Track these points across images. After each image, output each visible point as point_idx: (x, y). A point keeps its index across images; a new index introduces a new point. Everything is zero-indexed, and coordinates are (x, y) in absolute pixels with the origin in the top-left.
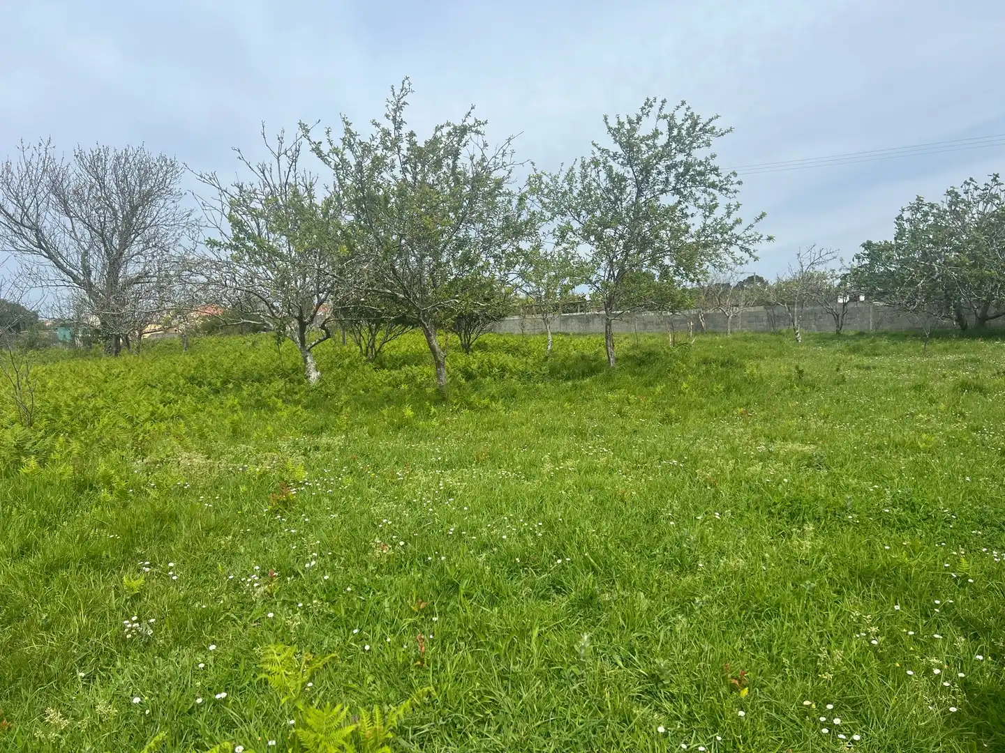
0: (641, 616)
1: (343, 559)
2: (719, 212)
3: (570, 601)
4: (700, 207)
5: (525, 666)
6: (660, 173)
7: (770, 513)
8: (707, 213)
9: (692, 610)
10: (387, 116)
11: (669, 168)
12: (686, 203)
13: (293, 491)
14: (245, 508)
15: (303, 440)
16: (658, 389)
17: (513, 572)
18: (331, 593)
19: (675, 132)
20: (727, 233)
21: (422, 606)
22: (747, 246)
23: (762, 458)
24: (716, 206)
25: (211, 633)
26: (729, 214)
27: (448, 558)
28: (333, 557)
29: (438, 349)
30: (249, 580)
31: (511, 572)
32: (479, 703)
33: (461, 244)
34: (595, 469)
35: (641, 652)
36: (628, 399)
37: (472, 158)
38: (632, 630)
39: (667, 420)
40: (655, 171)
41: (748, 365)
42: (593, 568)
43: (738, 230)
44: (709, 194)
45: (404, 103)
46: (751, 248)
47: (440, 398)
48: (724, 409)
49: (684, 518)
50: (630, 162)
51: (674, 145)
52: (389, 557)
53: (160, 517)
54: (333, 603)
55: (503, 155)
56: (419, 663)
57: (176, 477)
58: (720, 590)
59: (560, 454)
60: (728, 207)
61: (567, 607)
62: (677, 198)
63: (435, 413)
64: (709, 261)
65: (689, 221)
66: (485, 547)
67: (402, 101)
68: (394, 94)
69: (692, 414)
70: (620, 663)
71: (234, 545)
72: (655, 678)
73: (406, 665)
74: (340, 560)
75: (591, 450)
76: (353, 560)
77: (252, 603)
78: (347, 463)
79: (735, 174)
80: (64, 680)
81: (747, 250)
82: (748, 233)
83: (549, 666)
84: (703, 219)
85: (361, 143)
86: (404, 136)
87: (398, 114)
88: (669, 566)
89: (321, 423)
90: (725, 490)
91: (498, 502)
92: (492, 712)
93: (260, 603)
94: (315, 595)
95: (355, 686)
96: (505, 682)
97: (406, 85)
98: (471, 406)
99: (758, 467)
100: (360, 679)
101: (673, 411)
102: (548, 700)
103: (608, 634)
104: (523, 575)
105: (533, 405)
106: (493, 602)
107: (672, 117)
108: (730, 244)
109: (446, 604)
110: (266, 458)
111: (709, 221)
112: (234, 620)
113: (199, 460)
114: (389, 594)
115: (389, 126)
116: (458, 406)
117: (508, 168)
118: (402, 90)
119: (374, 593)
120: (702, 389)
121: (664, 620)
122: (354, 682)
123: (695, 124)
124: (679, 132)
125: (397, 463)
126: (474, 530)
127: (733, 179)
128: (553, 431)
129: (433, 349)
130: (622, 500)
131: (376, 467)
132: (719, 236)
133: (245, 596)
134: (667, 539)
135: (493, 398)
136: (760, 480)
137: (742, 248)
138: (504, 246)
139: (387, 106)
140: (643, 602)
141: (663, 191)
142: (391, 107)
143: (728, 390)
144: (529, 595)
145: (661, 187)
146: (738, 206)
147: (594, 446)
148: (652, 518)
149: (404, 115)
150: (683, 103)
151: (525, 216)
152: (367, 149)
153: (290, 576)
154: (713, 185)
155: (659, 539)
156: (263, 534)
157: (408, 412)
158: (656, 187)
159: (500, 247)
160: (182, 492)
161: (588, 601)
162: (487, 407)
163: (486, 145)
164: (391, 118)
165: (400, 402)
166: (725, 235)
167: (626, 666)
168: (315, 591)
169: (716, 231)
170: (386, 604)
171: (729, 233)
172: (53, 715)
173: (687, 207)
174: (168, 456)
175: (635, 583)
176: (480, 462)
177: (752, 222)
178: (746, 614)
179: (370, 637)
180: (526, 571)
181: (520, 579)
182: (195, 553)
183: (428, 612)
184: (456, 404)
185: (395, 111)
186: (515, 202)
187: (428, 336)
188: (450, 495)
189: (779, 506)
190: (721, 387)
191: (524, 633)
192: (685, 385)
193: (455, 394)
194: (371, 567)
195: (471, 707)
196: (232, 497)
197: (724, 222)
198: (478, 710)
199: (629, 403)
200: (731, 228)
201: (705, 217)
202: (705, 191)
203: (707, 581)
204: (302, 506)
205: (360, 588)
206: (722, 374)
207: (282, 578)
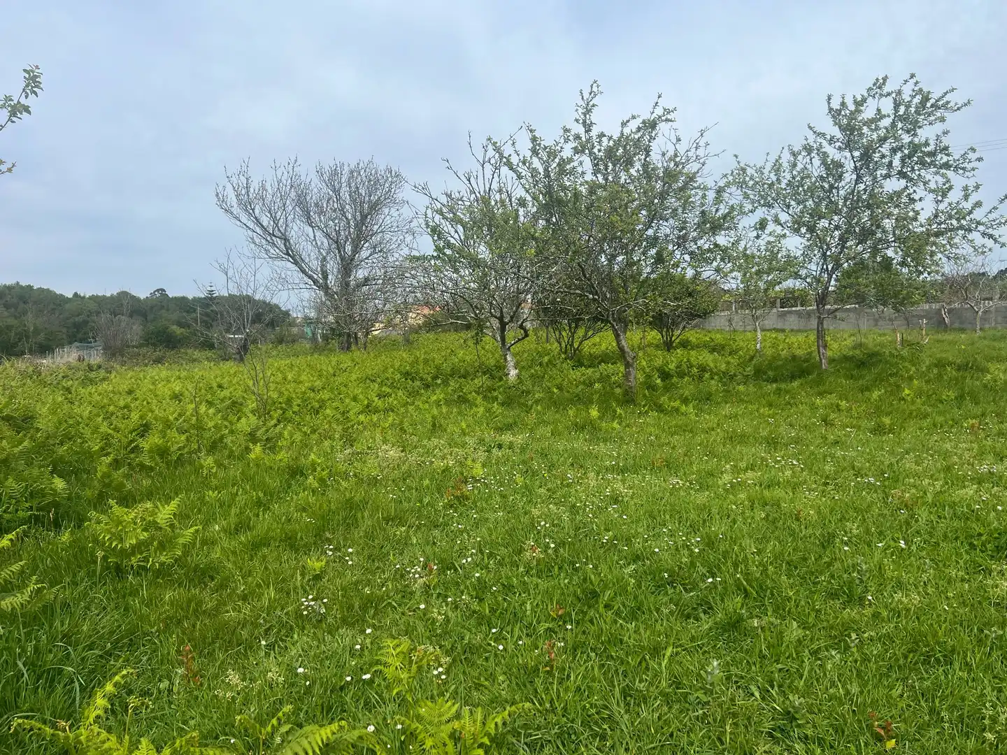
0: (788, 646)
1: (498, 558)
2: (954, 196)
3: (716, 623)
4: (931, 191)
5: (651, 684)
6: (883, 156)
7: (971, 545)
8: (940, 198)
9: (847, 648)
10: (577, 121)
11: (894, 151)
12: (915, 188)
13: (470, 487)
14: (426, 500)
15: (489, 435)
16: (876, 394)
17: (660, 587)
18: (481, 589)
19: (902, 110)
20: (964, 218)
21: (560, 613)
22: (990, 231)
23: (980, 481)
24: (950, 188)
25: (373, 618)
26: (966, 197)
27: (595, 567)
28: (491, 555)
29: (626, 349)
30: (413, 571)
31: (659, 586)
32: (596, 716)
33: (654, 241)
34: (778, 484)
35: (780, 686)
36: (838, 406)
37: (664, 155)
38: (775, 661)
39: (879, 430)
40: (877, 155)
41: (992, 370)
42: (745, 590)
43: (978, 214)
44: (943, 175)
45: (593, 106)
46: (996, 233)
47: (628, 399)
48: (953, 420)
49: (864, 542)
50: (849, 145)
51: (900, 125)
52: (538, 561)
53: (350, 505)
54: (481, 600)
55: (697, 148)
56: (548, 669)
57: (371, 467)
58: (888, 628)
59: (743, 465)
60: (966, 189)
61: (710, 629)
62: (903, 182)
63: (621, 414)
64: (941, 252)
65: (918, 206)
66: (636, 558)
67: (591, 103)
68: (583, 98)
69: (912, 426)
70: (757, 694)
71: (408, 537)
72: (790, 716)
73: (536, 670)
74: (496, 559)
75: (780, 461)
76: (507, 560)
77: (412, 593)
78: (524, 462)
79: (973, 150)
80: (251, 646)
81: (991, 236)
82: (991, 217)
83: (678, 688)
84: (934, 205)
85: (546, 148)
86: (594, 138)
87: (588, 116)
88: (833, 595)
89: (511, 421)
90: (923, 515)
91: (662, 513)
92: (609, 727)
93: (418, 594)
94: (466, 591)
95: (486, 683)
96: (628, 699)
97: (595, 89)
98: (660, 409)
99: (970, 491)
100: (492, 677)
101: (887, 421)
102: (667, 723)
103: (748, 661)
104: (670, 591)
105: (727, 409)
106: (633, 616)
107: (899, 93)
108: (970, 230)
109: (585, 614)
110: (451, 454)
111: (942, 207)
112: (395, 607)
113: (393, 453)
114: (532, 597)
115: (580, 130)
116: (646, 408)
117: (701, 161)
118: (590, 94)
119: (520, 594)
120: (929, 397)
121: (815, 653)
122: (486, 679)
123: (926, 99)
124: (906, 110)
125: (572, 465)
126: (628, 541)
127: (972, 156)
128: (743, 439)
129: (621, 349)
130: (798, 519)
131: (551, 467)
132: (954, 222)
133: (407, 586)
134: (837, 565)
135: (685, 401)
136: (969, 506)
137: (984, 234)
138: (700, 243)
139: (577, 110)
140: (794, 631)
141: (888, 176)
142: (580, 111)
143: (960, 398)
144: (672, 613)
145: (884, 172)
146: (977, 187)
147: (783, 457)
148: (828, 541)
149: (594, 117)
150: (912, 76)
151: (723, 210)
152: (552, 154)
153: (450, 570)
154: (947, 166)
155: (829, 565)
156: (436, 526)
157: (594, 413)
158: (879, 173)
159: (696, 244)
160: (374, 482)
161: (734, 625)
162: (677, 410)
163: (679, 140)
164: (581, 121)
165: (588, 403)
166: (962, 221)
167: (763, 699)
168: (467, 587)
169: (950, 217)
170: (529, 607)
171: (968, 218)
172: (234, 677)
173: (915, 191)
174: (369, 448)
175: (790, 609)
176: (653, 469)
177: (996, 204)
178: (914, 657)
179: (509, 636)
180: (675, 587)
181: (667, 593)
182: (373, 541)
183: (565, 619)
184: (644, 406)
185: (585, 114)
186: (711, 195)
187: (617, 336)
188: (616, 501)
189: (984, 538)
190: (952, 394)
191: (656, 651)
192: (907, 392)
193: (644, 395)
194: (521, 569)
195: (589, 719)
196: (417, 489)
197: (961, 206)
198: (596, 723)
199: (839, 410)
200: (970, 213)
201: (937, 202)
202: (936, 173)
203: (876, 615)
204: (475, 502)
205: (508, 588)
206: (956, 379)
207: (442, 571)
